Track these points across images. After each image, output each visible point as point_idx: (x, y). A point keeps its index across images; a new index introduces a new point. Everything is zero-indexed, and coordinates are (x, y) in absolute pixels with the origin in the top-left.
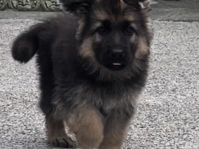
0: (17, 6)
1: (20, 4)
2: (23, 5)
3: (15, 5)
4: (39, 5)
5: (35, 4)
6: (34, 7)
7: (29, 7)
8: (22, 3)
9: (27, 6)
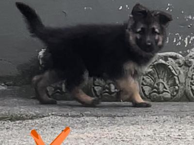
0: (150, 94)
1: (155, 92)
2: (159, 93)
3: (147, 93)
4: (183, 92)
5: (177, 91)
6: (174, 96)
7: (168, 95)
8: (158, 89)
9: (164, 93)
